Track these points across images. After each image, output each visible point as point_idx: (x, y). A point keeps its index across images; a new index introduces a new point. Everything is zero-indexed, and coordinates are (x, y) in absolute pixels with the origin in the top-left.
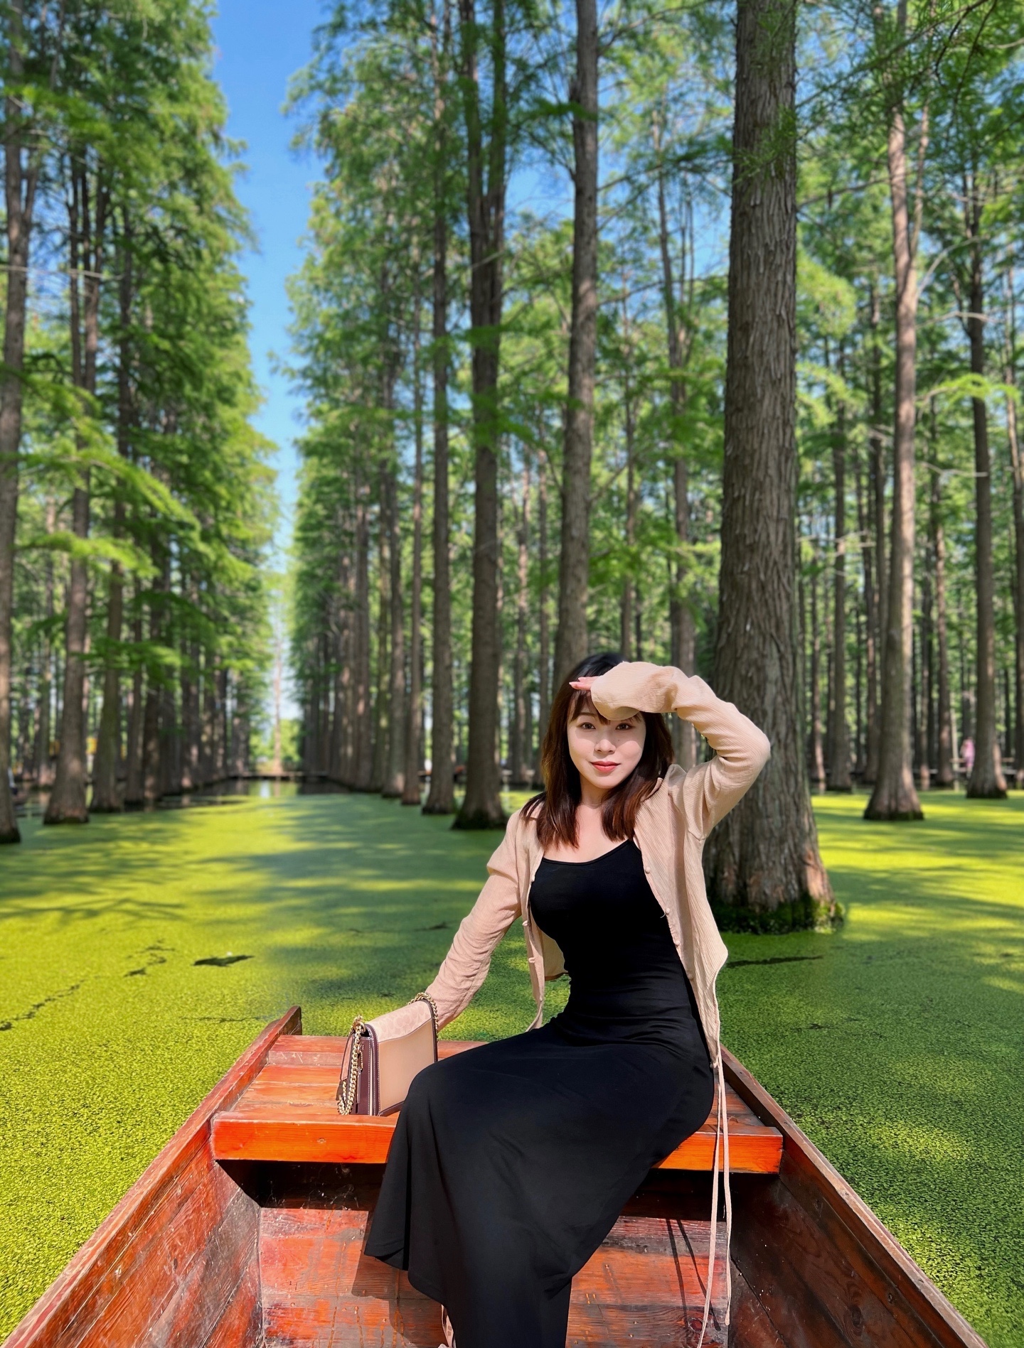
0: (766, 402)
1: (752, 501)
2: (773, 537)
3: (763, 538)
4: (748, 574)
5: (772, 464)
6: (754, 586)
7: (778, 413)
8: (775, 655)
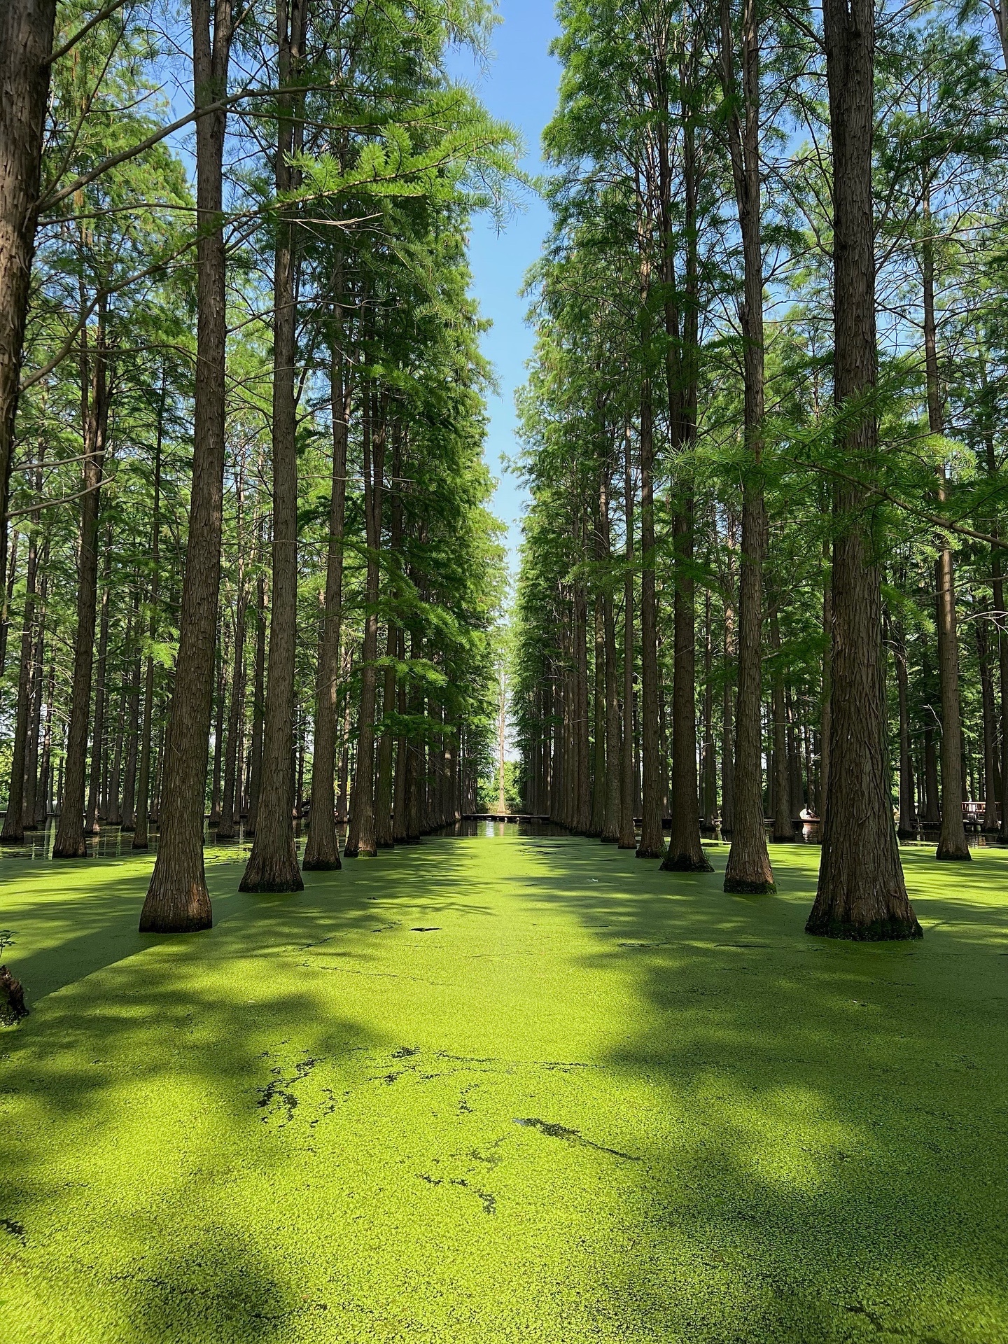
0: (858, 588)
1: (850, 655)
2: (864, 678)
3: (858, 678)
4: (849, 701)
5: (862, 629)
6: (853, 709)
7: (866, 596)
8: (868, 756)
